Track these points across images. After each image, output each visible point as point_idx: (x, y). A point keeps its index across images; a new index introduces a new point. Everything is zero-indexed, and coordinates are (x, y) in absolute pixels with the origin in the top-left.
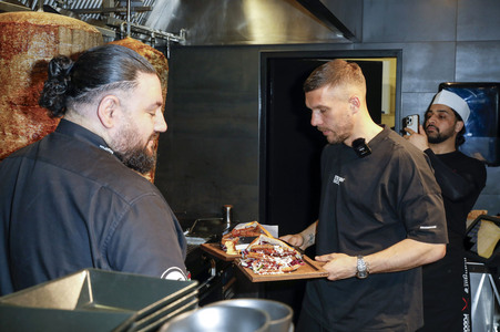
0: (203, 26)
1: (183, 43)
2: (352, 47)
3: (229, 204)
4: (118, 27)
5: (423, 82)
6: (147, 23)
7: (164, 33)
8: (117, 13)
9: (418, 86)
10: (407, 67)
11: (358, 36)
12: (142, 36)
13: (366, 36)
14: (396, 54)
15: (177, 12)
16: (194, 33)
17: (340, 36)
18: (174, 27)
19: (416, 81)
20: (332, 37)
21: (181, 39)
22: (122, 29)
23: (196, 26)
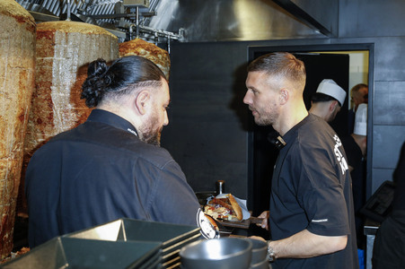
0: (199, 26)
1: (182, 40)
2: (329, 42)
3: (221, 180)
4: (127, 29)
5: (393, 71)
6: (151, 24)
7: (165, 32)
8: (128, 18)
9: (389, 75)
10: (378, 59)
11: (334, 32)
12: (146, 35)
13: (342, 32)
14: (368, 48)
15: (177, 13)
16: (191, 32)
17: (317, 32)
18: (173, 27)
19: (386, 70)
20: (312, 33)
21: (179, 37)
22: (131, 30)
23: (192, 26)
